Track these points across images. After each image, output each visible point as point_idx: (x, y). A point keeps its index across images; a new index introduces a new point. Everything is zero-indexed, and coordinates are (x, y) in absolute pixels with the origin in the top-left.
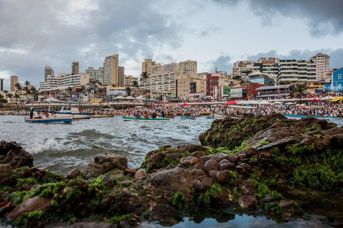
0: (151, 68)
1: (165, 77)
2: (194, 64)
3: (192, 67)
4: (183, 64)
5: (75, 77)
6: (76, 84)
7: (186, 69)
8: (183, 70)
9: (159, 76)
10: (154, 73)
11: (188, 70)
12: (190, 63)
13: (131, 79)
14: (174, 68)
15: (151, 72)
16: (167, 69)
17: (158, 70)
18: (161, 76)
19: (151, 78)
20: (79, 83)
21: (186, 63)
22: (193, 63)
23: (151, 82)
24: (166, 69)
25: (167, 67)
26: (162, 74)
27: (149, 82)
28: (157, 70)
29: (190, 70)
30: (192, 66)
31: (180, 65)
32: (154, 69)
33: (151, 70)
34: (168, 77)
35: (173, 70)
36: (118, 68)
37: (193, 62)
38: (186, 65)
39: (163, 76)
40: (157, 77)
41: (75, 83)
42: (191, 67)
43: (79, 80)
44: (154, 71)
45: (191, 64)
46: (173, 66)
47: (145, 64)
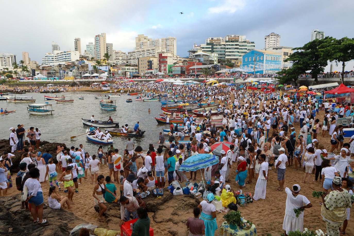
0: (139, 44)
1: (147, 52)
4: (165, 40)
5: (67, 54)
6: (68, 60)
7: (167, 44)
8: (165, 45)
9: (142, 51)
10: (141, 47)
11: (168, 46)
13: (120, 54)
15: (139, 47)
16: (151, 44)
18: (144, 51)
19: (136, 53)
20: (70, 59)
21: (167, 39)
22: (172, 39)
23: (137, 56)
25: (151, 42)
26: (145, 49)
27: (135, 56)
28: (144, 45)
29: (170, 45)
30: (172, 42)
31: (162, 41)
32: (141, 44)
33: (139, 45)
34: (149, 52)
35: (157, 45)
36: (105, 45)
37: (173, 39)
38: (167, 41)
39: (146, 51)
40: (141, 52)
41: (67, 60)
42: (171, 43)
43: (70, 57)
45: (171, 40)
46: (157, 42)
47: (138, 39)
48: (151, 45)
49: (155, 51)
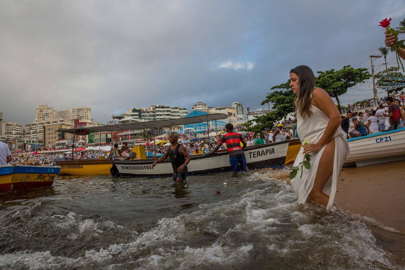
0: (41, 115)
2: (87, 111)
3: (86, 114)
4: (76, 111)
7: (79, 115)
8: (76, 116)
9: (47, 123)
10: (44, 119)
11: (81, 117)
12: (83, 109)
13: (13, 127)
14: (67, 115)
15: (42, 118)
16: (59, 115)
17: (50, 116)
19: (38, 125)
21: (79, 110)
22: (86, 110)
24: (58, 116)
25: (59, 113)
27: (36, 129)
28: (48, 116)
29: (83, 117)
30: (85, 113)
31: (73, 112)
32: (44, 116)
33: (41, 117)
37: (87, 109)
38: (79, 112)
40: (45, 124)
42: (84, 114)
44: (44, 117)
45: (84, 110)
46: (66, 112)
47: (39, 110)
48: (59, 117)
49: (64, 123)
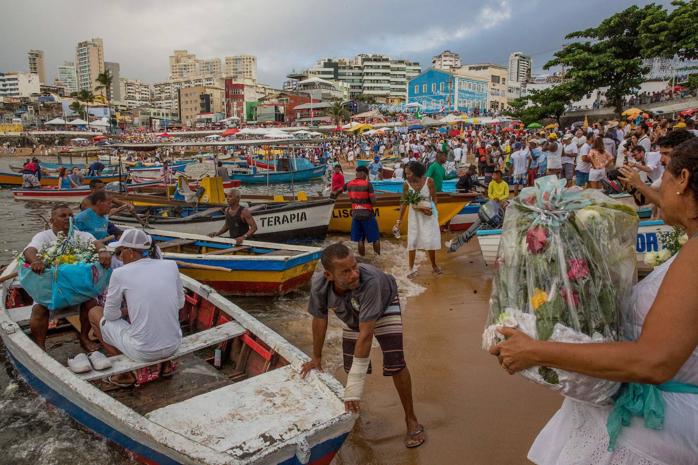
0: (178, 67)
1: (196, 84)
2: (250, 62)
3: (248, 67)
4: (232, 61)
5: (9, 80)
6: (11, 94)
7: (237, 70)
8: (232, 71)
9: (186, 82)
10: (182, 75)
12: (243, 59)
13: (137, 87)
14: (217, 69)
15: (178, 74)
16: (204, 68)
17: (190, 70)
18: (188, 82)
19: (173, 85)
20: (16, 92)
21: (237, 60)
22: (248, 60)
23: (173, 92)
24: (203, 70)
25: (204, 65)
26: (192, 78)
27: (169, 92)
28: (188, 70)
29: (244, 72)
30: (247, 65)
31: (227, 63)
32: (182, 69)
33: (178, 71)
34: (201, 83)
35: (215, 70)
36: (103, 65)
37: (250, 59)
38: (236, 63)
39: (193, 82)
40: (183, 84)
41: (8, 92)
42: (245, 67)
43: (16, 87)
44: (182, 72)
45: (245, 60)
46: (215, 64)
47: (174, 59)
48: (204, 72)
49: (212, 82)
